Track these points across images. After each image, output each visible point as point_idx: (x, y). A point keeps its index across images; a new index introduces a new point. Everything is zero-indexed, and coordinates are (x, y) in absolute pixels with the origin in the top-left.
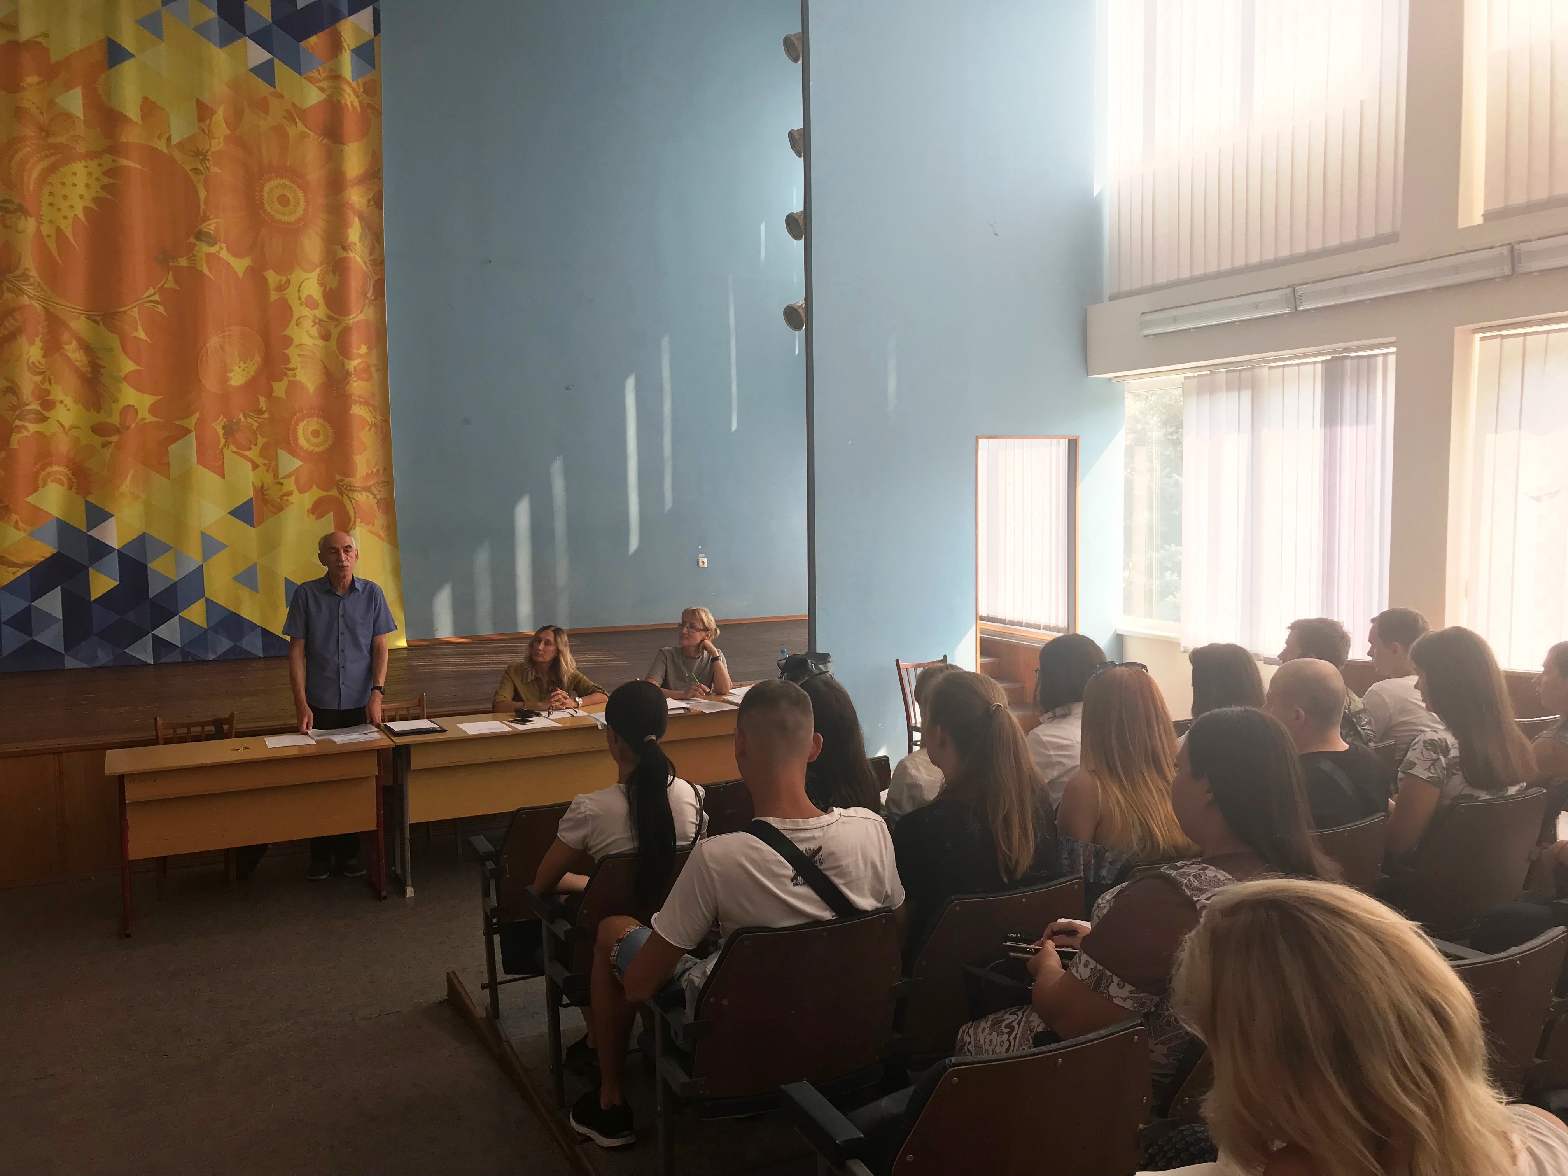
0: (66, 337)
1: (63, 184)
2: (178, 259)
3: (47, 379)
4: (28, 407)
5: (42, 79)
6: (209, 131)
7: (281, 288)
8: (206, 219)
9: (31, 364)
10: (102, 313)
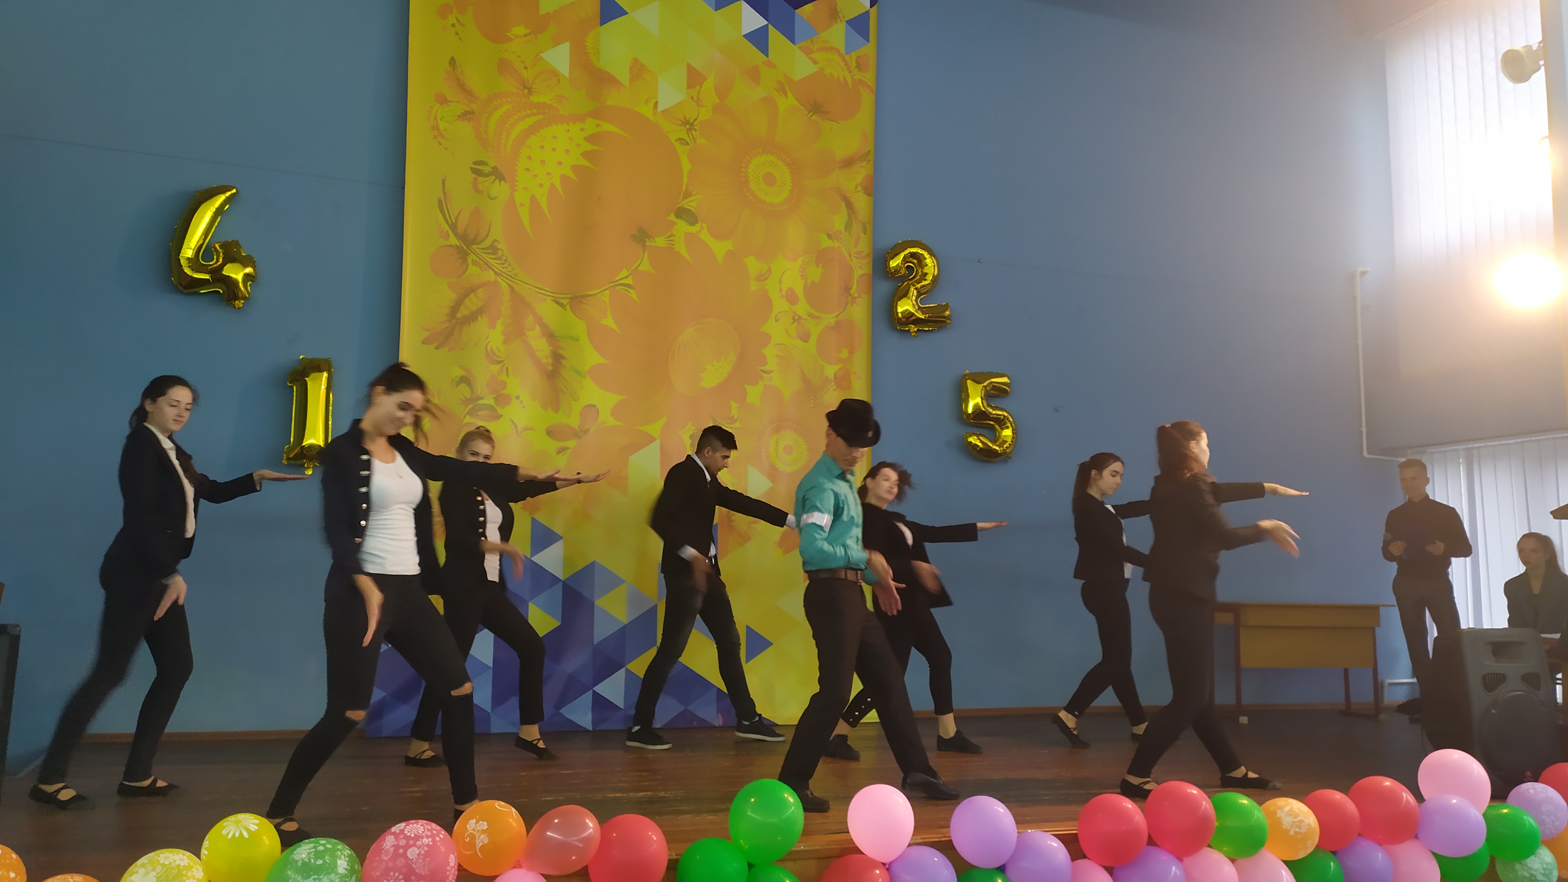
0: (529, 320)
1: (542, 147)
2: (656, 239)
3: (505, 368)
4: (481, 402)
5: (529, 31)
6: (698, 98)
7: (762, 277)
8: (687, 195)
9: (489, 349)
10: (569, 296)
